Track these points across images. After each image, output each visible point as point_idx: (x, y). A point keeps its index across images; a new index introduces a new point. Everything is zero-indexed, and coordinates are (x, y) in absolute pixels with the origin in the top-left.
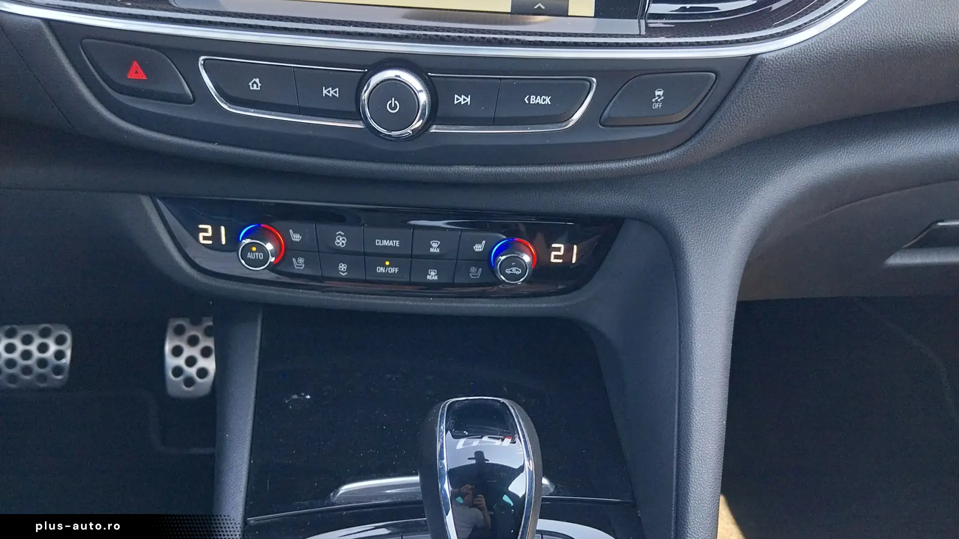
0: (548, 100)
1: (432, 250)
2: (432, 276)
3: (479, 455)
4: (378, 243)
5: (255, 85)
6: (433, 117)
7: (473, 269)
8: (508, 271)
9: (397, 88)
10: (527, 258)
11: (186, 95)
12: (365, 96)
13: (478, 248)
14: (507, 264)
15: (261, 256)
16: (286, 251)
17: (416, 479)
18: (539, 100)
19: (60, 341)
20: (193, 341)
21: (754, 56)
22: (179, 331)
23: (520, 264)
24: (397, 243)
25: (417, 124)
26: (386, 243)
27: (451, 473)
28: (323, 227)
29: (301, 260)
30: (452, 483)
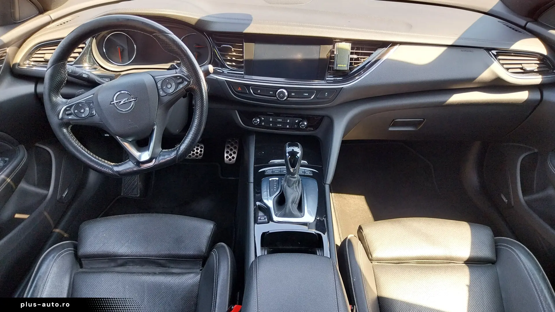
0: (307, 94)
1: (288, 122)
2: (288, 127)
3: (293, 150)
4: (278, 120)
5: (259, 91)
6: (288, 97)
7: (295, 125)
8: (302, 126)
9: (282, 92)
10: (306, 123)
11: (247, 93)
12: (277, 93)
13: (297, 121)
14: (302, 124)
15: (257, 122)
16: (261, 121)
17: (284, 160)
18: (306, 94)
19: (201, 148)
20: (231, 150)
21: (343, 87)
22: (228, 147)
23: (304, 124)
24: (281, 120)
25: (285, 98)
26: (279, 120)
27: (288, 152)
28: (268, 117)
29: (264, 123)
30: (288, 154)
